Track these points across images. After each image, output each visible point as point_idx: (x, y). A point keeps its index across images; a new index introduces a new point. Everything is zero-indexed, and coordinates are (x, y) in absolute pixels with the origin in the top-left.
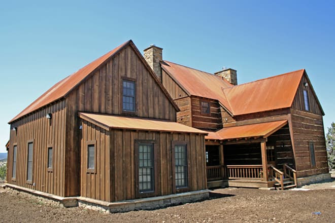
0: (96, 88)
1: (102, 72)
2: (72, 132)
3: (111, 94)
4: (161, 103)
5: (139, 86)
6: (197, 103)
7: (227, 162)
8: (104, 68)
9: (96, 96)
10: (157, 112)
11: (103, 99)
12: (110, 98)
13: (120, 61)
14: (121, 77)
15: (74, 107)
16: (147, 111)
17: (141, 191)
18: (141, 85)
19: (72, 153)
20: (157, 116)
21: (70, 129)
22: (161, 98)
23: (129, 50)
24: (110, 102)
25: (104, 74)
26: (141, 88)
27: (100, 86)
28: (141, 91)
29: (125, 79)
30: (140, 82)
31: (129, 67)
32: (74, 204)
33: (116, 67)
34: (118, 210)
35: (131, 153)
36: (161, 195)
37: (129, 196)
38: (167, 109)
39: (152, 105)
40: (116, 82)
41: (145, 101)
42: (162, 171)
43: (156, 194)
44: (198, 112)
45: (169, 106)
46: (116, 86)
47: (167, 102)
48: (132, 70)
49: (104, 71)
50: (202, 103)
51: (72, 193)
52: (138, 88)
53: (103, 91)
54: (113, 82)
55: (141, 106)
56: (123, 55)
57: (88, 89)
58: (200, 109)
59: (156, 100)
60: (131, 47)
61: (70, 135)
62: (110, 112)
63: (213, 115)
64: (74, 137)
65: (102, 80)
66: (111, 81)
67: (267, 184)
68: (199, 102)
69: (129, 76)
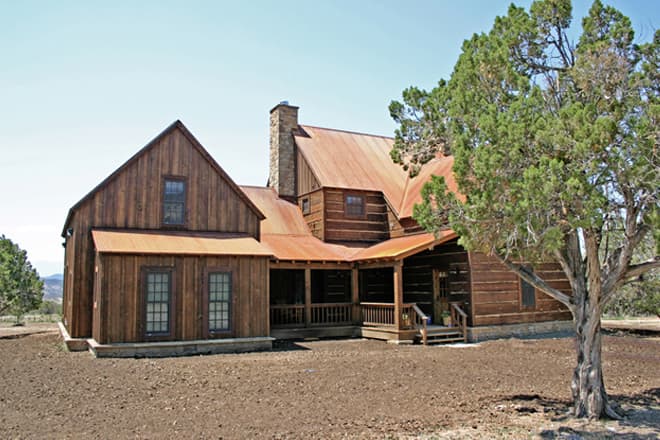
0: (121, 194)
1: (131, 172)
2: (84, 255)
3: (144, 200)
4: (231, 208)
5: (192, 186)
6: (338, 199)
7: (362, 298)
8: (135, 165)
9: (121, 205)
10: (223, 221)
11: (132, 210)
12: (144, 207)
13: (162, 153)
14: (162, 176)
15: (87, 223)
16: (206, 221)
17: (148, 333)
18: (195, 184)
19: (83, 283)
20: (223, 227)
21: (82, 251)
22: (232, 201)
23: (177, 135)
24: (143, 213)
25: (134, 175)
26: (195, 189)
27: (128, 192)
28: (195, 193)
29: (170, 178)
30: (195, 180)
31: (176, 159)
32: (83, 347)
33: (155, 162)
34: (110, 354)
35: (133, 284)
36: (181, 340)
37: (129, 338)
38: (242, 218)
39: (214, 213)
40: (153, 184)
41: (202, 207)
42: (184, 308)
43: (173, 337)
44: (340, 214)
45: (247, 212)
46: (153, 190)
47: (242, 207)
48: (182, 163)
49: (134, 170)
50: (349, 198)
51: (83, 334)
52: (190, 189)
53: (132, 198)
54: (148, 183)
55: (195, 215)
56: (166, 143)
57: (109, 197)
58: (343, 209)
59: (223, 203)
60: (180, 131)
61: (81, 259)
62: (143, 226)
63: (371, 217)
64: (87, 262)
65: (130, 182)
66: (145, 183)
67: (397, 335)
68: (341, 197)
69: (175, 172)
